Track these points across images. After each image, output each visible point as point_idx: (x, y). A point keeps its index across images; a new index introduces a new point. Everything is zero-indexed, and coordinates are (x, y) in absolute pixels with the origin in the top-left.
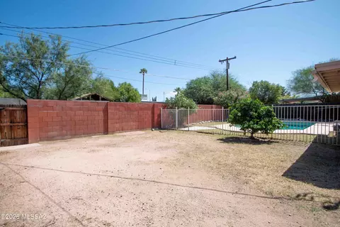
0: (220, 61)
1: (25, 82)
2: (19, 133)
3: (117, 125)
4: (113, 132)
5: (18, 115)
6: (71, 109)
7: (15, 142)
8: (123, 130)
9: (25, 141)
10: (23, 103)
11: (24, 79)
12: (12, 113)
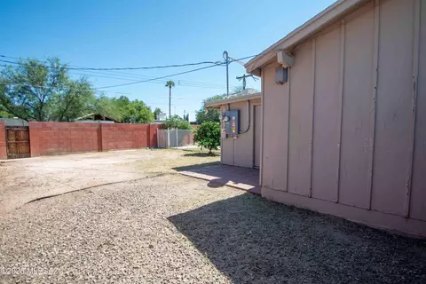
0: (238, 78)
1: (27, 103)
2: (23, 149)
3: (111, 144)
4: (107, 150)
5: (22, 134)
6: (67, 130)
7: (20, 155)
8: (117, 148)
9: (28, 155)
10: (26, 124)
11: (27, 101)
12: (17, 133)
